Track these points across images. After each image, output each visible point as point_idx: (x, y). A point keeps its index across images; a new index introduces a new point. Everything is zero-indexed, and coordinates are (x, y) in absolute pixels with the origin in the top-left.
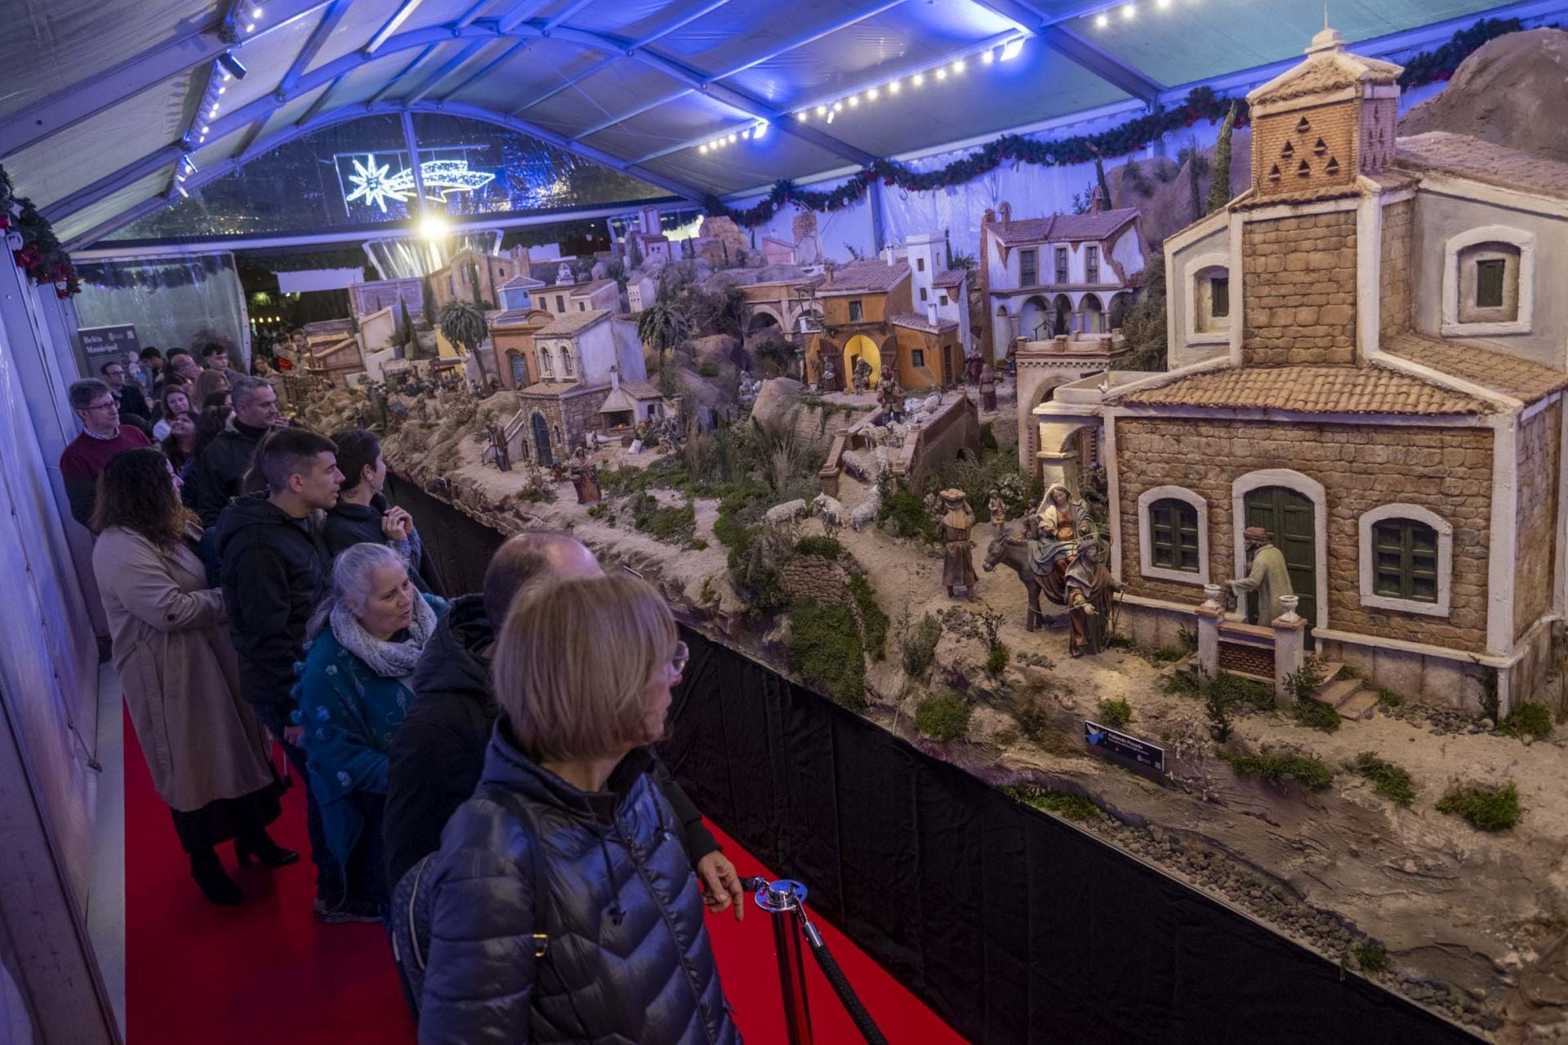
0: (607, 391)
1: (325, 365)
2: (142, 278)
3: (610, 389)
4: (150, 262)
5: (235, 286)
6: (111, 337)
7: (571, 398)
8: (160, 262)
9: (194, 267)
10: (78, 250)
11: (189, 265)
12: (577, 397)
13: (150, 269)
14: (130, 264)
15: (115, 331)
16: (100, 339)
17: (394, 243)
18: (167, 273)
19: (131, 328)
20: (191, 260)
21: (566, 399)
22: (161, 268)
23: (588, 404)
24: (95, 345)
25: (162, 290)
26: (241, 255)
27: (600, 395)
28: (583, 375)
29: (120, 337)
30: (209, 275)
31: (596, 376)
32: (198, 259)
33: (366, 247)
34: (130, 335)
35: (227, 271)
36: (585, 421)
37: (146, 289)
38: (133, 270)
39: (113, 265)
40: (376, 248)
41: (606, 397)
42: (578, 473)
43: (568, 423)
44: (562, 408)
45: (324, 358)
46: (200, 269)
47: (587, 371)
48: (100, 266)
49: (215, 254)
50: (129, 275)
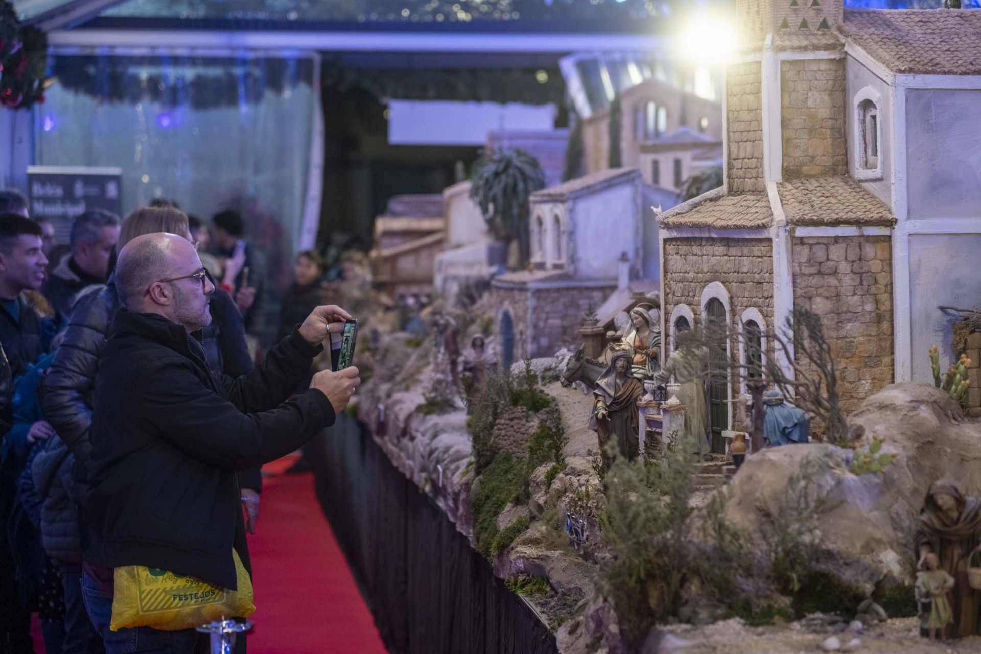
0: (607, 289)
1: (393, 271)
2: (154, 88)
3: (614, 288)
4: (176, 61)
5: (310, 120)
6: (79, 189)
7: (548, 290)
8: (192, 61)
9: (247, 76)
10: (65, 27)
11: (238, 71)
12: (558, 290)
13: (172, 73)
14: (141, 61)
15: (87, 180)
16: (59, 192)
17: (624, 64)
18: (199, 83)
19: (116, 178)
20: (244, 62)
21: (539, 291)
22: (189, 73)
23: (574, 305)
24: (47, 200)
25: (185, 113)
26: (331, 58)
27: (597, 295)
28: (573, 259)
29: (93, 191)
30: (269, 95)
31: (595, 264)
32: (256, 62)
33: (568, 67)
34: (112, 190)
35: (303, 88)
36: (565, 330)
37: (156, 108)
38: (144, 73)
39: (113, 60)
40: (588, 71)
41: (605, 299)
42: (470, 370)
43: (535, 327)
44: (531, 302)
45: (393, 259)
46: (256, 80)
47: (581, 254)
48: (91, 59)
49: (286, 54)
50: (135, 79)
